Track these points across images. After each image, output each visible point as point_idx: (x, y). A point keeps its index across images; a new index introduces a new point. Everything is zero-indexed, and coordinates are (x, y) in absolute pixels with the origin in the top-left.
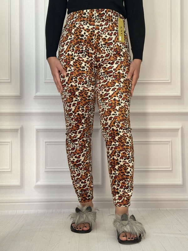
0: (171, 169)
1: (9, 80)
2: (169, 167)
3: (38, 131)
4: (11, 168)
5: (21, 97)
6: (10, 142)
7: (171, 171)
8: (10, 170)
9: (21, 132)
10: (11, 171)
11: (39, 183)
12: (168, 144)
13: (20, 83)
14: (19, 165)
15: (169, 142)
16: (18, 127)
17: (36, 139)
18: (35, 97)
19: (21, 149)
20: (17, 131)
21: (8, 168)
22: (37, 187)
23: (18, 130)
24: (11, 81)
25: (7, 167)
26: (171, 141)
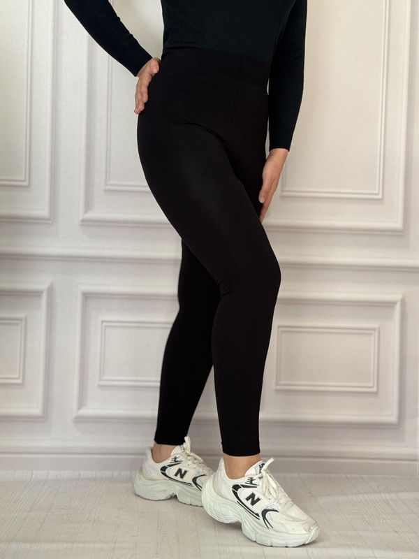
1: (25, 181)
2: (371, 385)
3: (87, 296)
4: (23, 376)
7: (376, 394)
9: (48, 298)
11: (85, 412)
12: (371, 334)
13: (51, 188)
14: (42, 371)
15: (374, 330)
16: (44, 287)
17: (82, 313)
18: (83, 221)
20: (40, 296)
21: (17, 376)
22: (80, 420)
23: (42, 292)
24: (29, 183)
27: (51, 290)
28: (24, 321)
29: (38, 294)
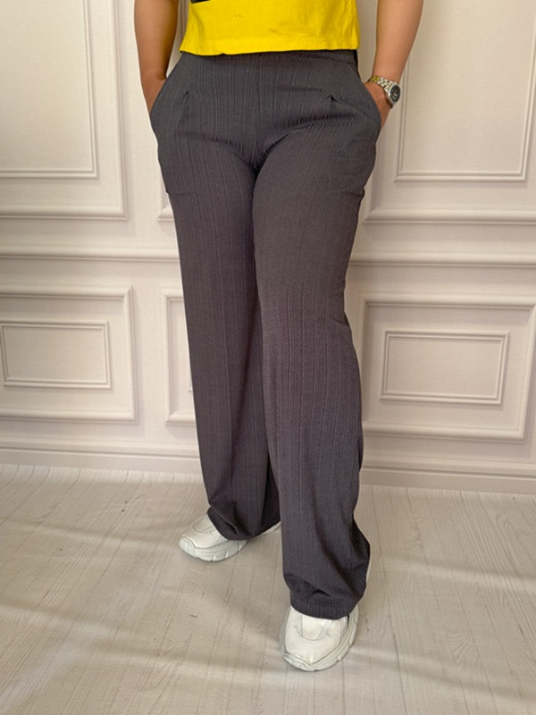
0: (498, 402)
1: (92, 172)
2: (495, 397)
3: (170, 300)
4: (111, 382)
5: (125, 216)
6: (103, 325)
7: (499, 406)
8: (108, 386)
9: (130, 303)
10: (111, 389)
11: (176, 416)
12: (500, 341)
13: (122, 180)
14: (130, 376)
15: (503, 336)
16: (124, 291)
17: (168, 318)
18: (160, 217)
19: (132, 342)
20: (121, 300)
21: (105, 381)
22: (172, 424)
23: (123, 297)
24: (98, 174)
25: (102, 380)
26: (509, 334)
27: (132, 293)
28: (106, 327)
29: (119, 298)
